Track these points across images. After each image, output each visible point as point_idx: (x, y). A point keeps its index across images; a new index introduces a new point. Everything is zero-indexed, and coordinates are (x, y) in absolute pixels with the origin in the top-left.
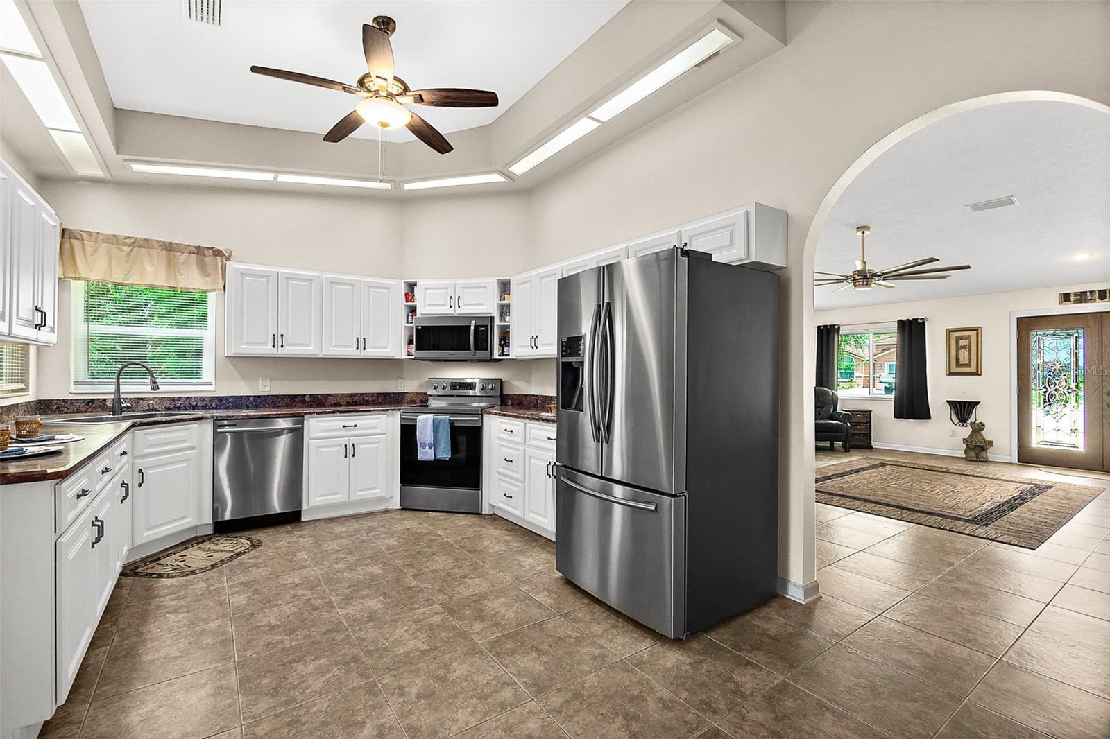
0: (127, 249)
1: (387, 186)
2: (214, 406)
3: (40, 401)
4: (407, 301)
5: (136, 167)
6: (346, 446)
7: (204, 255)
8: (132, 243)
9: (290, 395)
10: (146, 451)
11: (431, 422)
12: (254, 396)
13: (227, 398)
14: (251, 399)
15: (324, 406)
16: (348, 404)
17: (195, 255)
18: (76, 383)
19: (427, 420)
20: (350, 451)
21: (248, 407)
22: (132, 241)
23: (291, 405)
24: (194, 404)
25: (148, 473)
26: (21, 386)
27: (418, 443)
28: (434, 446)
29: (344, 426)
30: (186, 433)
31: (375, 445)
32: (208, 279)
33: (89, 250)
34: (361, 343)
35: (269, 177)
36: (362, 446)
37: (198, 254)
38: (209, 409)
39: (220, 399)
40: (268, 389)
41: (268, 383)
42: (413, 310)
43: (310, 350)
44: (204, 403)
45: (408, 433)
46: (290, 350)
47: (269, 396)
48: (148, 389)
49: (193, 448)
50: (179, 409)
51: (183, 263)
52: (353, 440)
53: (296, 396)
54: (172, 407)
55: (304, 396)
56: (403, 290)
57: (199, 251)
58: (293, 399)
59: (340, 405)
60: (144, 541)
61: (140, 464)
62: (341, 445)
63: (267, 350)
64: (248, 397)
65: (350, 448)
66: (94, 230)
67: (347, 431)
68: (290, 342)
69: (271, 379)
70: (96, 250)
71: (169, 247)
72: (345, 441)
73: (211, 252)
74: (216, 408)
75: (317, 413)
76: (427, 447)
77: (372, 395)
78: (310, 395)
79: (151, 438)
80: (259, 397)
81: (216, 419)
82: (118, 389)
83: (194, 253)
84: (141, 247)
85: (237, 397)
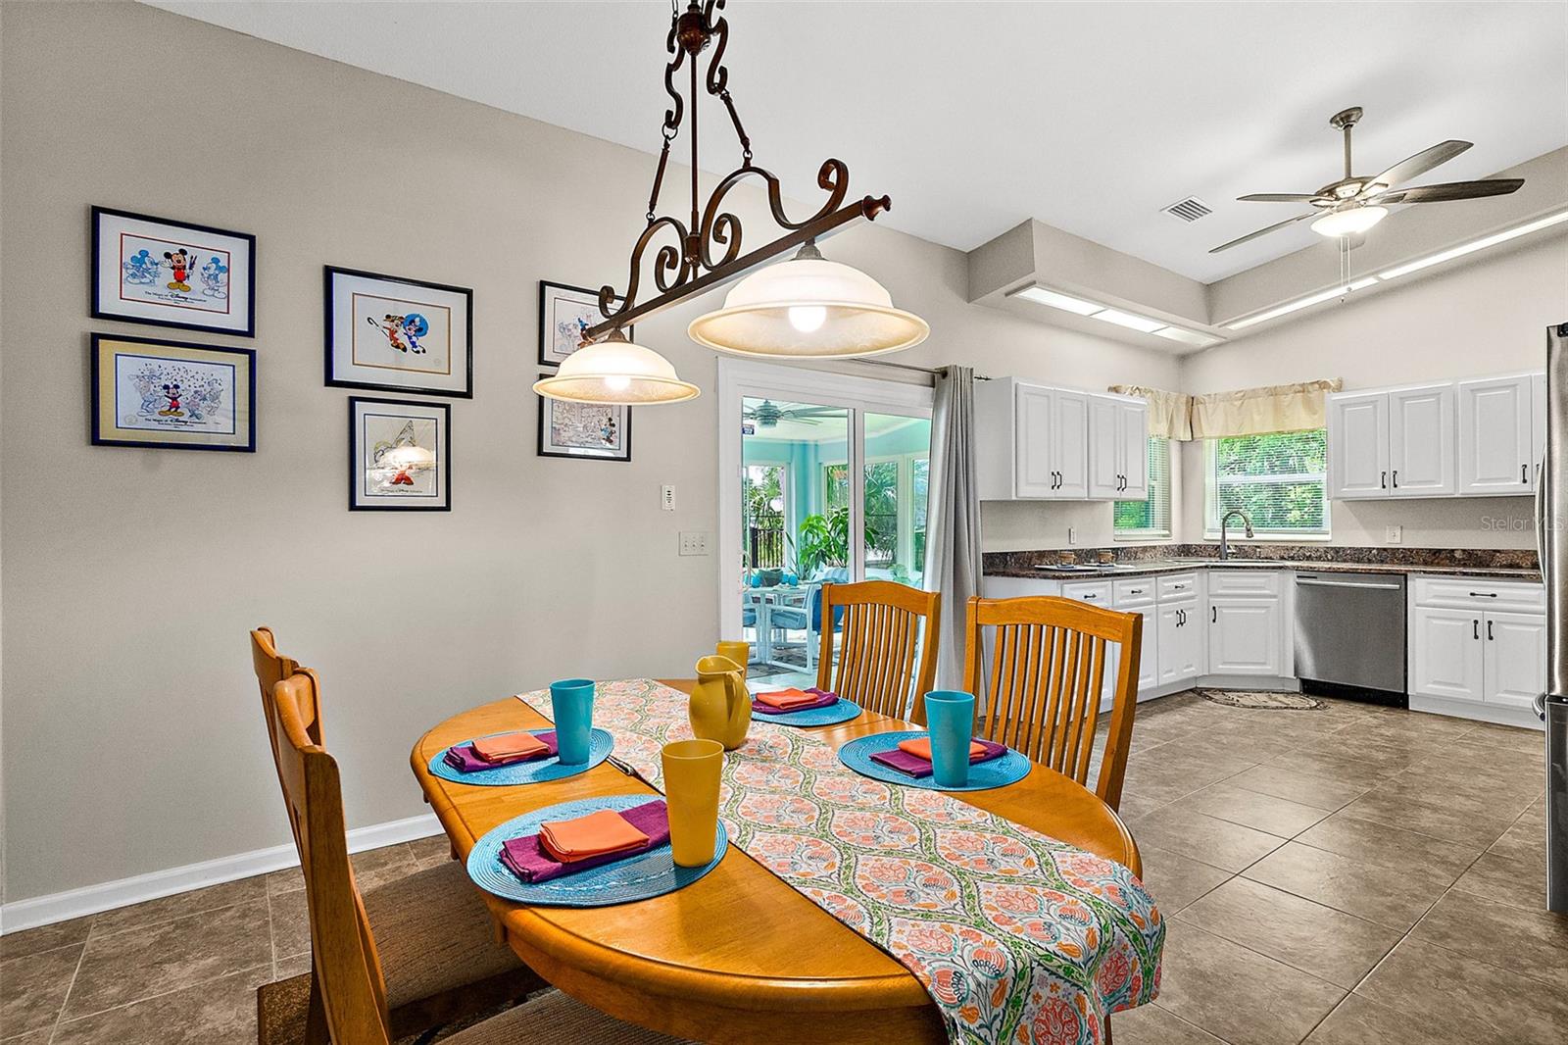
0: (1239, 403)
2: (1330, 558)
3: (1184, 546)
5: (1233, 327)
6: (1476, 622)
7: (1309, 392)
8: (1243, 397)
9: (1430, 550)
10: (1220, 592)
12: (1378, 548)
13: (1344, 549)
14: (1374, 551)
17: (1301, 394)
18: (1210, 531)
21: (1370, 561)
22: (1242, 394)
23: (1432, 563)
24: (1308, 554)
25: (1223, 612)
26: (1167, 532)
29: (1472, 594)
32: (1316, 416)
33: (1210, 411)
34: (1533, 472)
36: (1503, 627)
37: (1304, 392)
38: (1324, 560)
39: (1337, 550)
40: (1398, 540)
41: (1398, 533)
43: (1441, 488)
44: (1318, 554)
46: (1405, 490)
47: (1398, 549)
49: (1275, 597)
50: (1292, 558)
51: (1288, 405)
52: (1488, 616)
53: (1439, 551)
54: (1286, 557)
57: (1304, 389)
58: (1434, 554)
61: (1215, 602)
62: (1468, 620)
63: (1376, 491)
64: (1370, 550)
65: (1482, 629)
66: (1213, 393)
67: (1477, 601)
68: (1407, 480)
69: (1402, 528)
70: (1215, 410)
71: (1274, 392)
72: (1477, 615)
73: (1316, 386)
74: (1331, 560)
75: (1424, 572)
80: (1385, 549)
81: (1297, 569)
82: (1224, 537)
83: (1299, 392)
84: (1250, 398)
85: (1357, 549)
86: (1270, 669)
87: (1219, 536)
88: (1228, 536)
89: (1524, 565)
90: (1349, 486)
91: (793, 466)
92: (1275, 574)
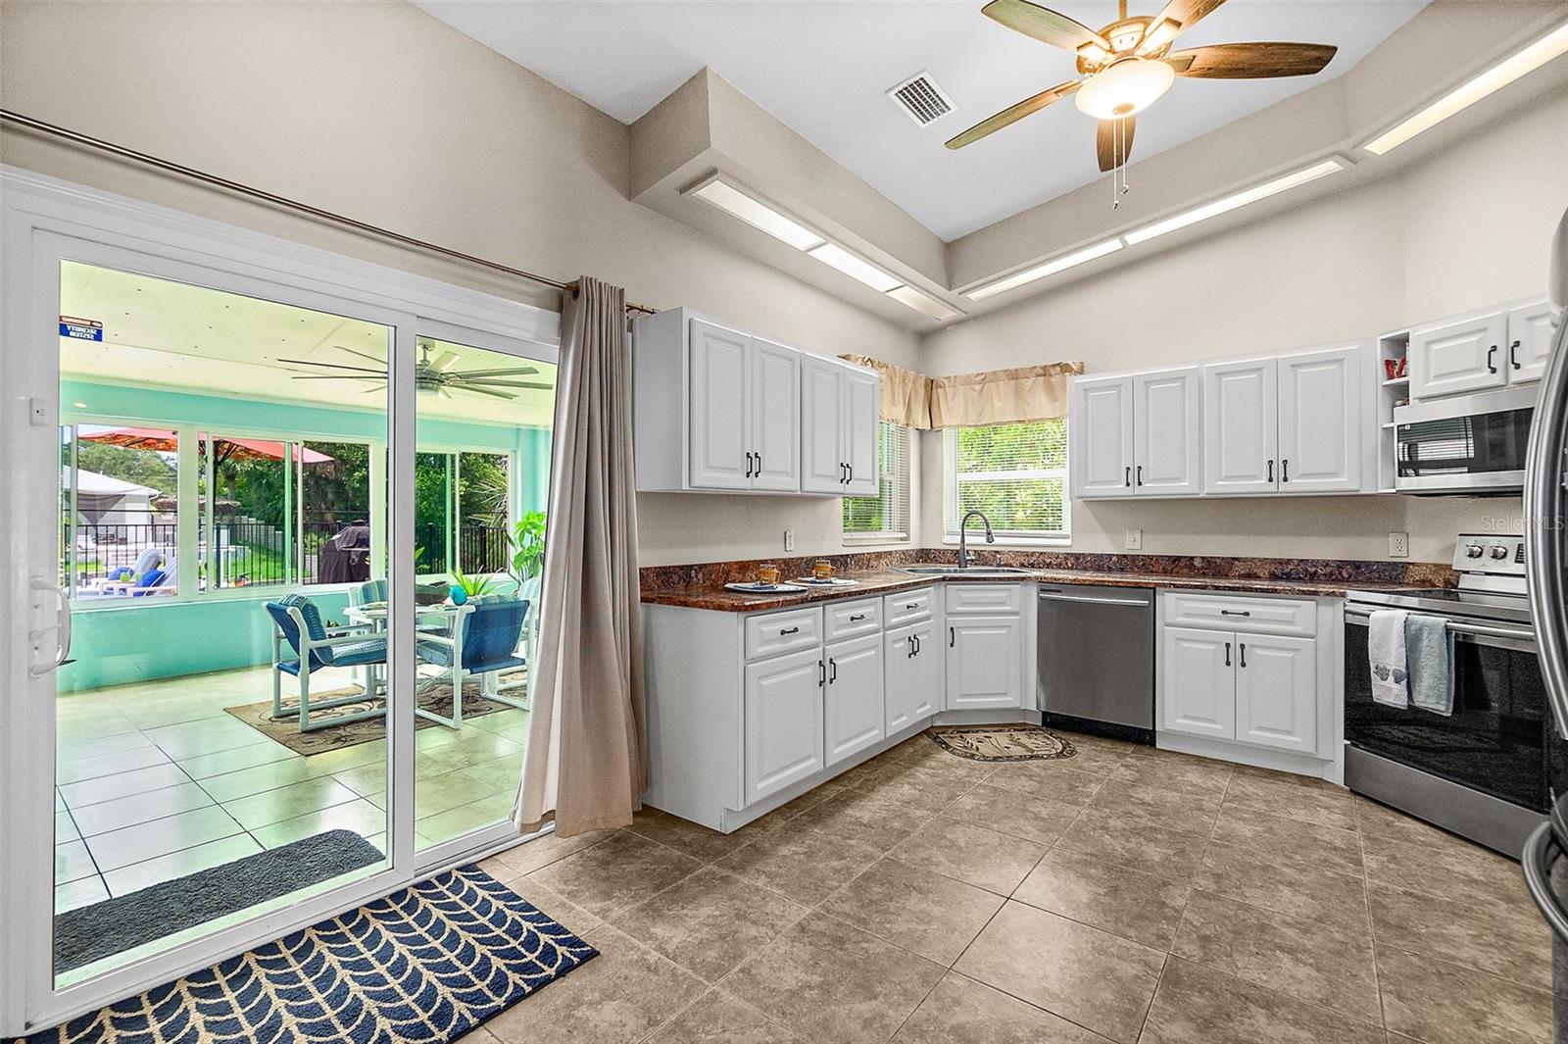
0: (978, 387)
1: (1330, 167)
2: (1070, 565)
3: (922, 550)
4: (1391, 377)
5: (974, 296)
6: (1228, 645)
7: (1051, 375)
8: (983, 379)
9: (1170, 557)
10: (958, 609)
12: (1118, 555)
13: (1084, 556)
14: (1114, 558)
15: (1226, 576)
16: (1273, 577)
17: (1042, 378)
18: (949, 533)
20: (1236, 656)
21: (1110, 571)
22: (983, 377)
23: (1172, 572)
24: (1048, 561)
25: (962, 634)
26: (904, 535)
27: (1372, 666)
28: (1409, 678)
29: (1224, 612)
30: (1005, 594)
31: (1288, 654)
32: (1057, 404)
33: (949, 396)
34: (1280, 469)
35: (1114, 245)
36: (1259, 652)
37: (1045, 375)
38: (1064, 568)
39: (1077, 557)
40: (1137, 545)
41: (1138, 538)
42: (1401, 394)
43: (1185, 487)
44: (1058, 560)
45: (1356, 638)
46: (1151, 488)
47: (1138, 556)
48: (983, 540)
49: (1017, 613)
50: (1032, 566)
51: (1030, 390)
52: (1242, 638)
53: (1178, 558)
54: (1026, 563)
55: (1192, 558)
56: (1379, 355)
57: (1045, 372)
58: (1174, 561)
59: (1257, 577)
60: (956, 708)
61: (953, 621)
62: (1220, 643)
63: (1119, 490)
64: (1110, 556)
65: (1235, 649)
66: (952, 375)
67: (1230, 620)
68: (1151, 477)
69: (1142, 531)
70: (954, 395)
71: (1015, 375)
72: (1228, 637)
73: (1058, 369)
74: (1072, 568)
76: (1391, 678)
77: (1326, 564)
78: (1203, 558)
79: (964, 595)
80: (1125, 556)
81: (1040, 580)
82: (963, 541)
83: (1041, 375)
84: (990, 382)
85: (1098, 555)
86: (1010, 701)
87: (958, 539)
88: (968, 540)
89: (1261, 575)
90: (1094, 483)
91: (519, 453)
92: (1016, 588)
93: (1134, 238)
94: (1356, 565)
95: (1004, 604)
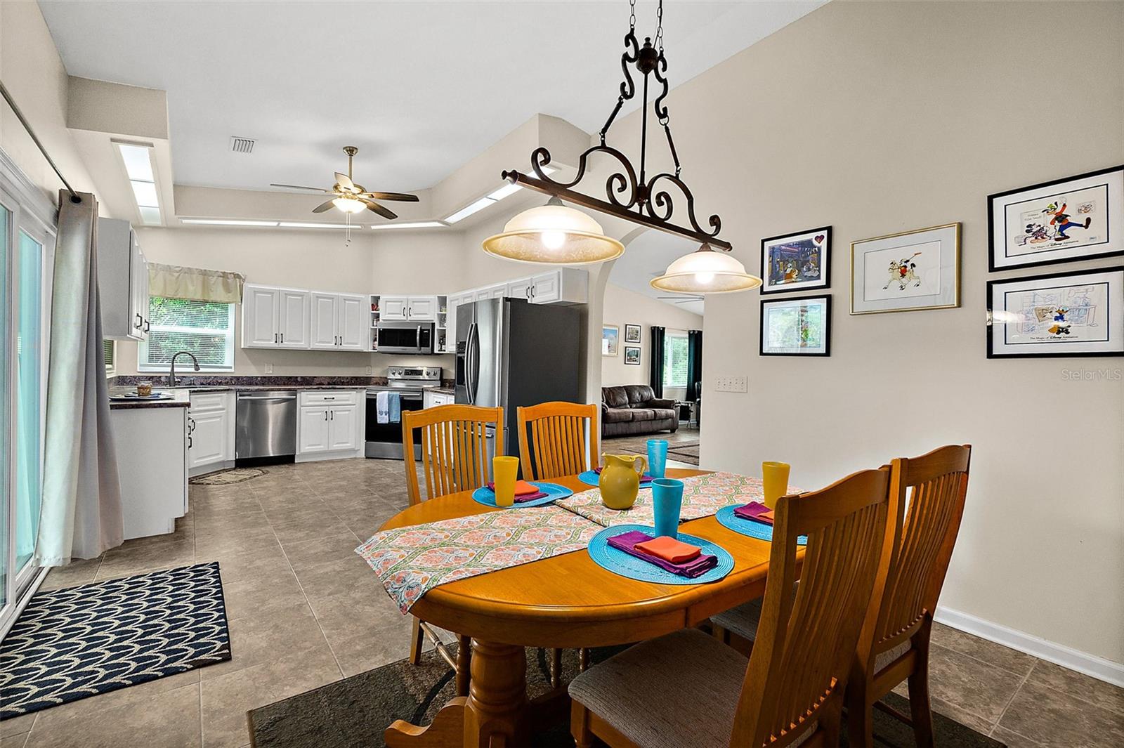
0: (176, 275)
1: (360, 227)
4: (373, 310)
6: (326, 413)
7: (228, 278)
8: (180, 271)
9: (287, 377)
10: (196, 409)
11: (387, 397)
12: (261, 377)
13: (242, 377)
14: (259, 379)
15: (311, 385)
16: (329, 384)
17: (221, 278)
18: (141, 365)
19: (384, 395)
20: (329, 416)
21: (257, 384)
22: (179, 269)
23: (288, 384)
24: (220, 381)
25: (197, 423)
27: (378, 411)
28: (389, 413)
29: (325, 398)
30: (219, 399)
31: (347, 413)
32: (230, 294)
34: (338, 340)
35: (275, 224)
36: (338, 413)
37: (223, 277)
38: (231, 384)
39: (238, 378)
40: (271, 372)
41: (271, 367)
42: (377, 316)
43: (302, 345)
44: (227, 381)
45: (371, 404)
46: (287, 344)
47: (271, 377)
48: (193, 370)
49: (223, 409)
50: (209, 384)
51: (213, 284)
52: (332, 408)
53: (291, 377)
54: (204, 383)
55: (297, 377)
56: (370, 302)
57: (224, 275)
58: (289, 379)
59: (323, 385)
61: (193, 416)
62: (323, 412)
63: (271, 344)
64: (257, 377)
65: (329, 413)
67: (327, 401)
68: (288, 340)
69: (273, 365)
70: (156, 275)
71: (203, 274)
72: (326, 408)
73: (232, 275)
74: (234, 384)
75: (307, 389)
76: (384, 414)
77: (347, 378)
78: (302, 377)
79: (199, 400)
80: (265, 377)
81: (237, 391)
82: (173, 369)
83: (221, 276)
84: (185, 273)
85: (249, 377)
86: (221, 457)
90: (258, 340)
92: (224, 395)
93: (282, 224)
94: (357, 378)
95: (218, 404)
